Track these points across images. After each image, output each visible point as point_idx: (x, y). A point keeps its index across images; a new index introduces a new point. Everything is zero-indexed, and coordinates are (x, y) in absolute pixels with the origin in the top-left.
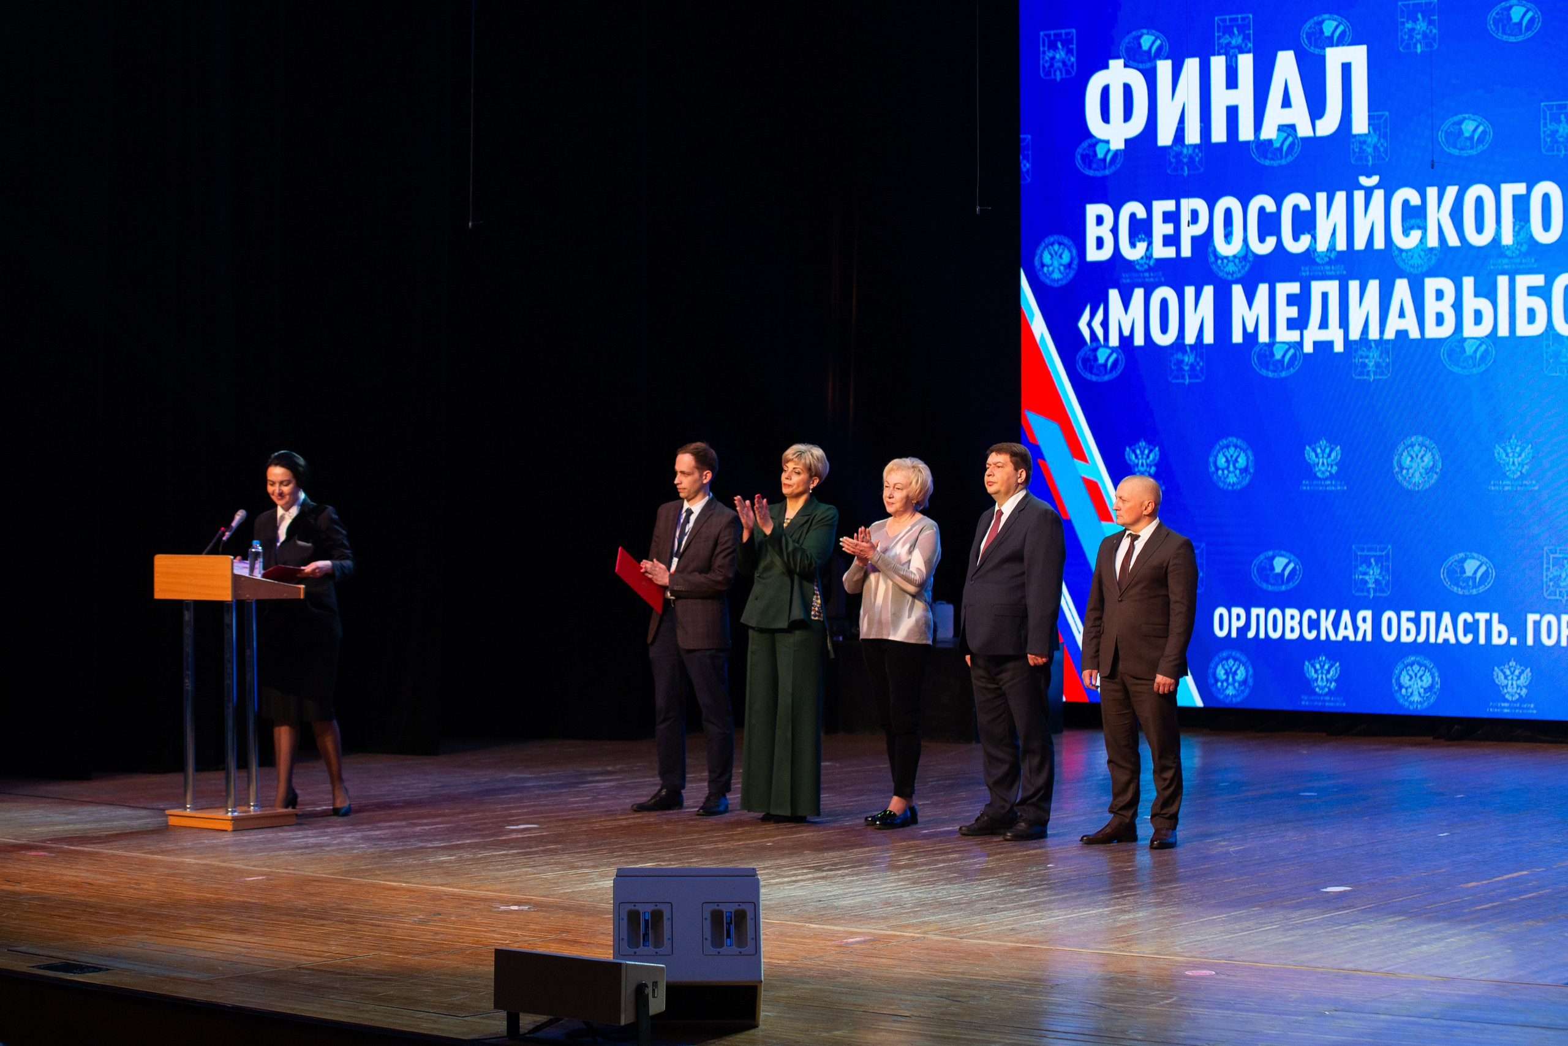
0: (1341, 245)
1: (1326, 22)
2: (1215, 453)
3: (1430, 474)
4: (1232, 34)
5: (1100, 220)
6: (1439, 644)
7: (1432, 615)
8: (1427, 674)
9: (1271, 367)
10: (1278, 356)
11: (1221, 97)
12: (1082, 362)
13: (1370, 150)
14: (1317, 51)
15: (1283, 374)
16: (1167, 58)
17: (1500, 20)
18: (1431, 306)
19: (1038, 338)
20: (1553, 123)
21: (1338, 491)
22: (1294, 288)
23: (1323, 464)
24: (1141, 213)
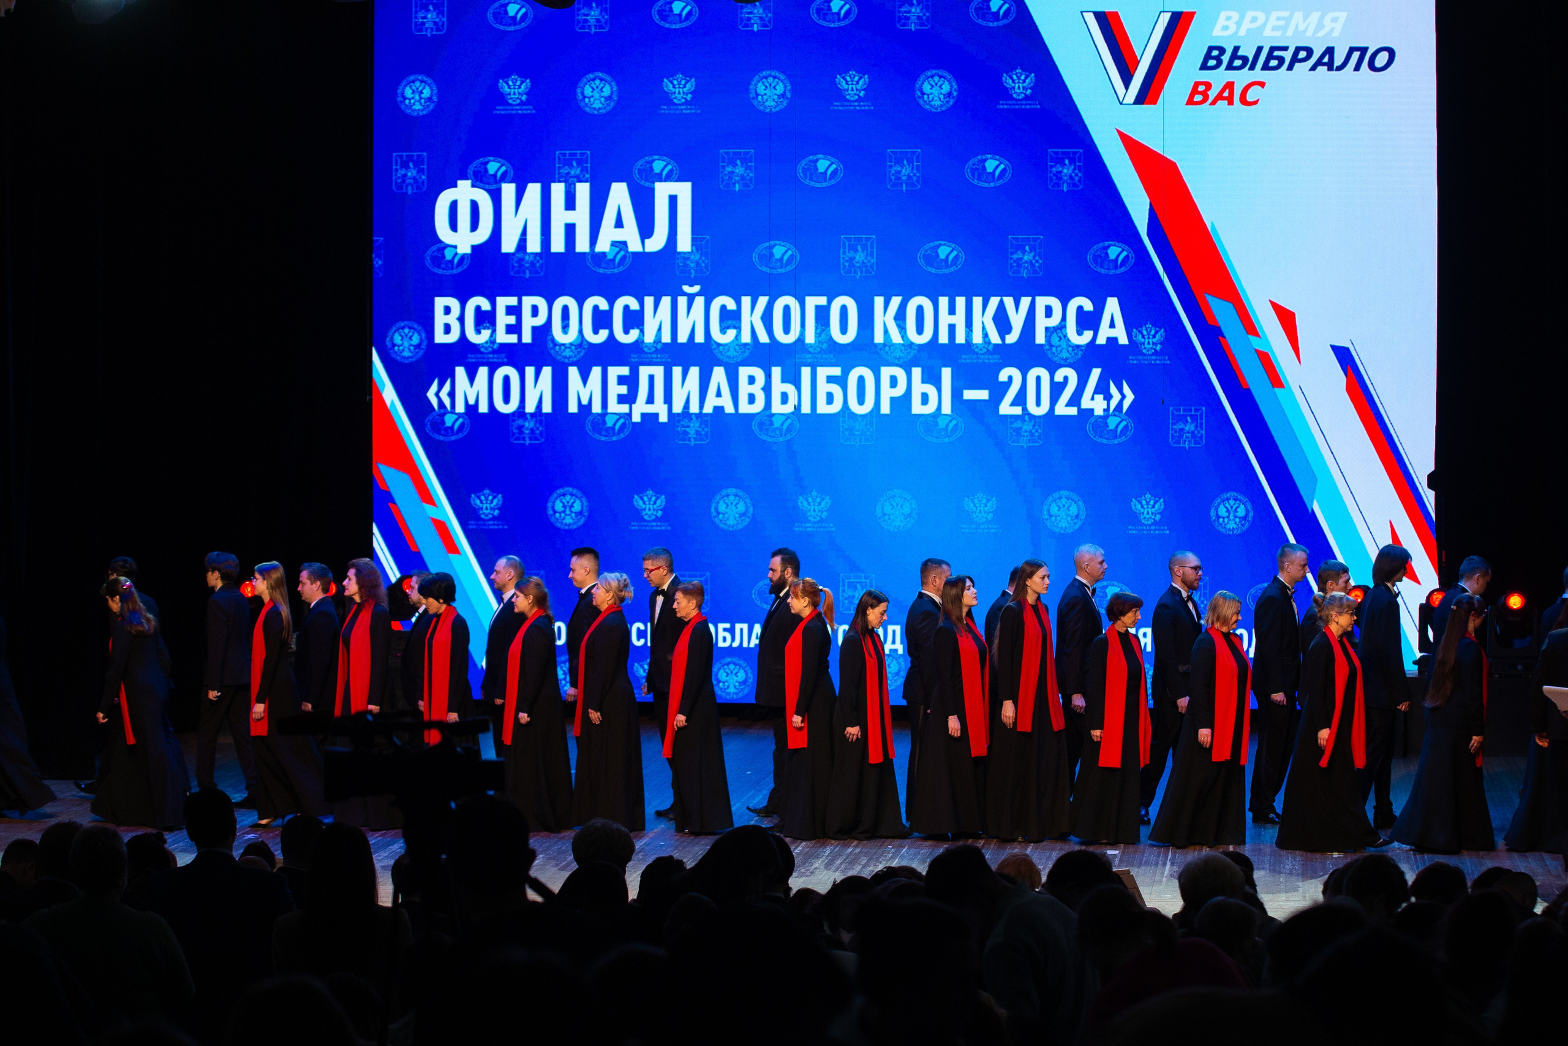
0: (666, 338)
1: (656, 162)
2: (552, 499)
3: (743, 518)
4: (571, 166)
5: (447, 310)
6: (751, 648)
7: (745, 626)
8: (742, 671)
9: (604, 433)
10: (610, 424)
11: (560, 217)
12: (431, 425)
13: (692, 265)
14: (647, 184)
15: (614, 438)
16: (511, 182)
17: (808, 169)
18: (744, 389)
19: (388, 403)
20: (851, 252)
21: (663, 531)
22: (625, 371)
23: (650, 509)
24: (486, 305)
